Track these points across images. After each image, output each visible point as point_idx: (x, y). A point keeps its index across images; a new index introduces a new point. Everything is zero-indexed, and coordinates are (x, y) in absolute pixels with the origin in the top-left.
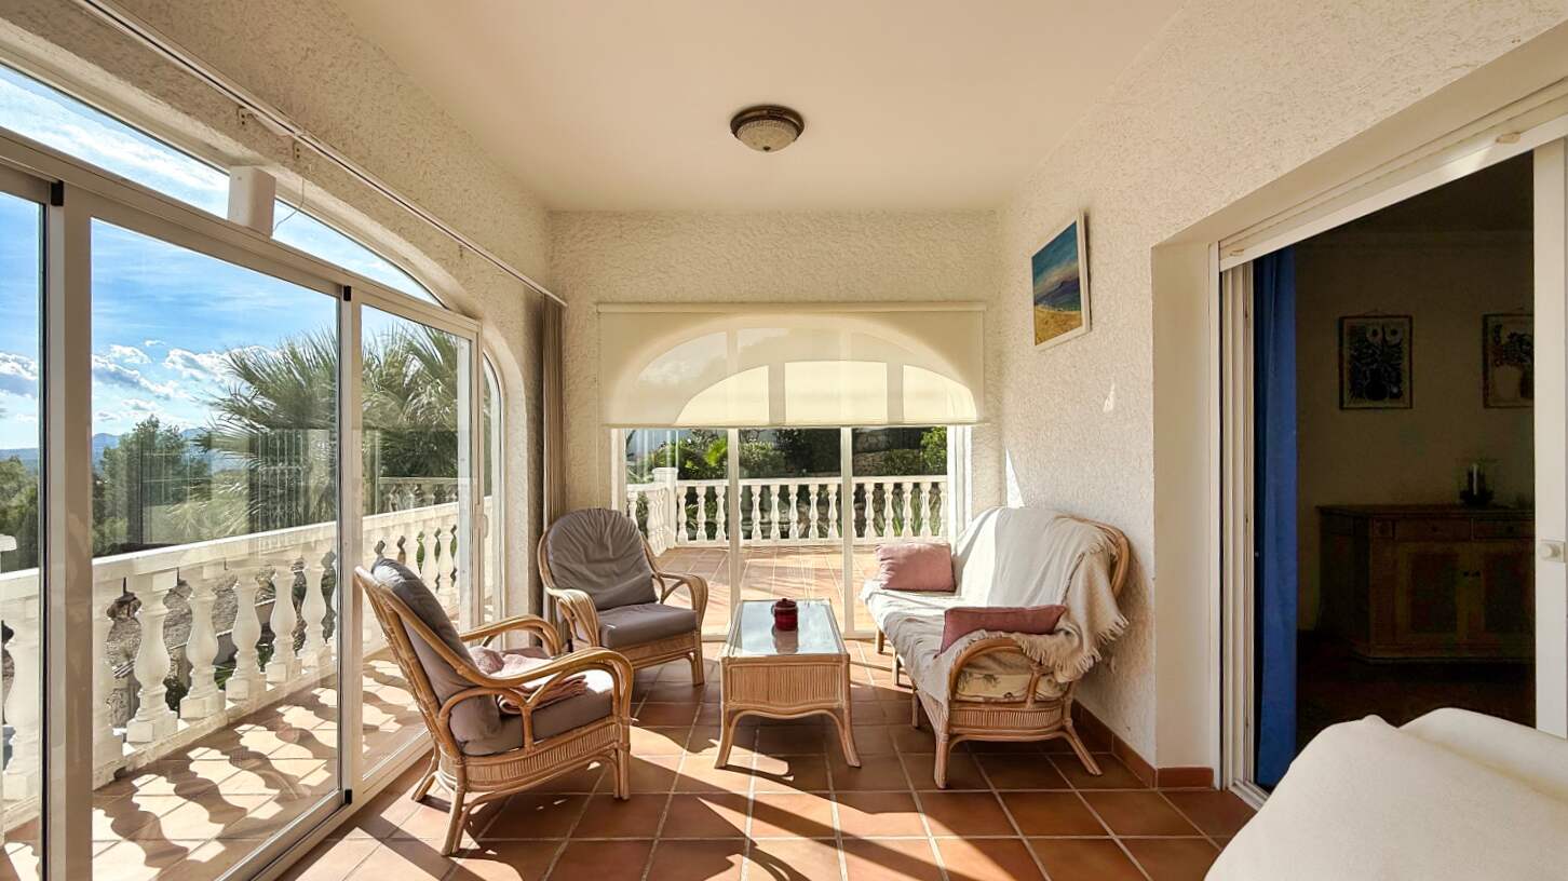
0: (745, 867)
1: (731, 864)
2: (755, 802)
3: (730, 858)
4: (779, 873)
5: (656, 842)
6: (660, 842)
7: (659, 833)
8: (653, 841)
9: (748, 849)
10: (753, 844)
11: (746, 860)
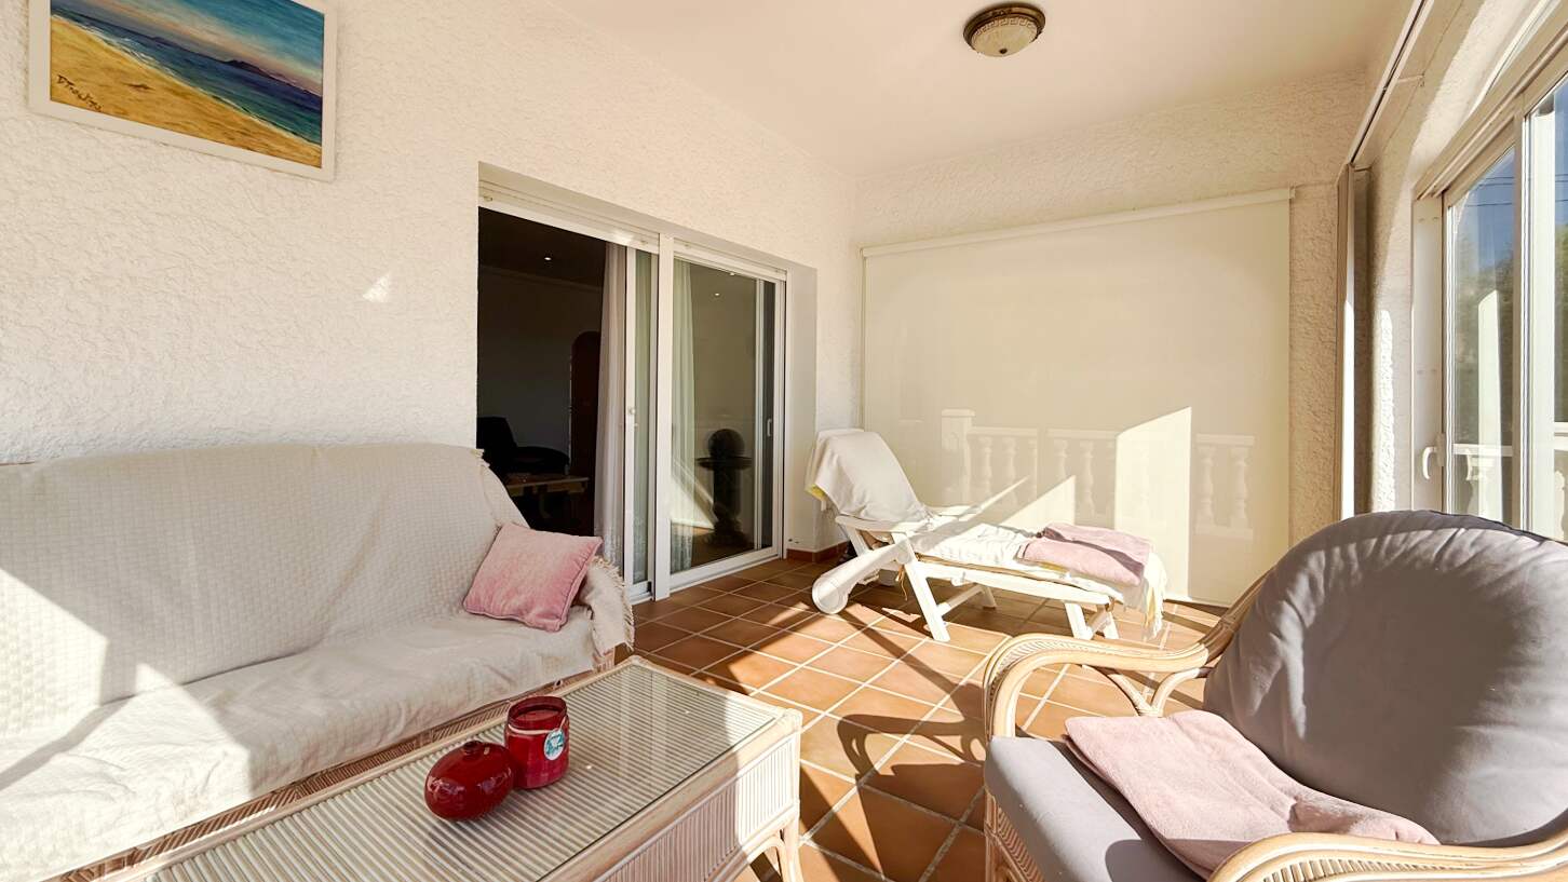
0: (883, 760)
1: (893, 768)
2: (808, 829)
3: (891, 773)
4: (858, 748)
5: (963, 820)
6: (957, 819)
7: (956, 831)
8: (967, 823)
9: (869, 774)
10: (858, 778)
11: (877, 767)
